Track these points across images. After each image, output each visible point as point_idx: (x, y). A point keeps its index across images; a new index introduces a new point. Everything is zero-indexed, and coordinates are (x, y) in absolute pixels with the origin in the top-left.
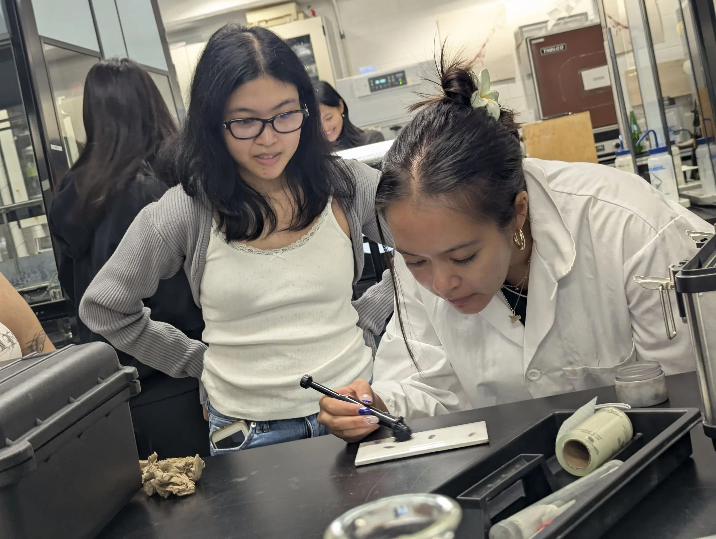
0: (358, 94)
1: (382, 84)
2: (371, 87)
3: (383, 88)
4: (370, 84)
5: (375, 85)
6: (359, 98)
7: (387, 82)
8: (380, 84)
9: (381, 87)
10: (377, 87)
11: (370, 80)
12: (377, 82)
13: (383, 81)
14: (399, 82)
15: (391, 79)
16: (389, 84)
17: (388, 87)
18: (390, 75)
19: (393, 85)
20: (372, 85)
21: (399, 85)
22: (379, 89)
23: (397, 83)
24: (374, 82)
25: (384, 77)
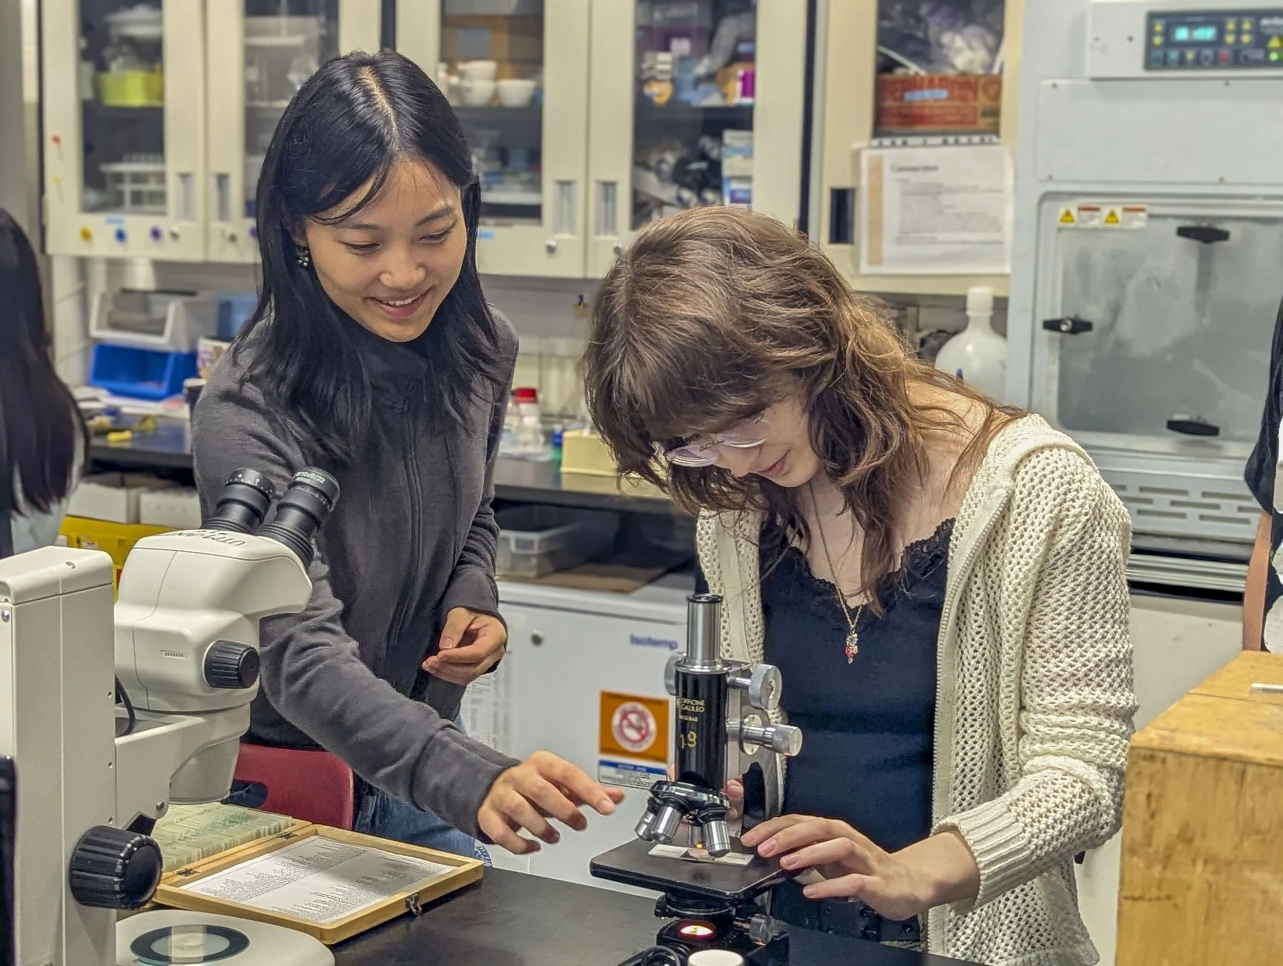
0: (1093, 65)
1: (1199, 45)
2: (1149, 46)
3: (1198, 63)
4: (1150, 33)
5: (1170, 42)
6: (1095, 79)
7: (1219, 41)
8: (1191, 44)
9: (1190, 55)
10: (1174, 55)
11: (1152, 17)
12: (1182, 34)
13: (1206, 34)
14: (1268, 51)
15: (1239, 32)
16: (1225, 52)
17: (1216, 63)
18: (1239, 15)
19: (1239, 60)
20: (1158, 40)
21: (1266, 63)
22: (1182, 63)
23: (1259, 55)
24: (1168, 33)
25: (1215, 18)
